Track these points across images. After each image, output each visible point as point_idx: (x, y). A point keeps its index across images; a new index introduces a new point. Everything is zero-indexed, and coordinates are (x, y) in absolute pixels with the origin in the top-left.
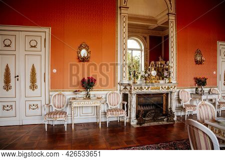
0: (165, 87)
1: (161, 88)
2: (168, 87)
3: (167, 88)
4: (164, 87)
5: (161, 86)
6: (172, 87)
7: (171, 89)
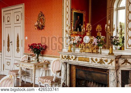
0: (96, 60)
1: (90, 60)
2: (101, 60)
3: (99, 61)
4: (94, 59)
5: (90, 58)
6: (106, 61)
7: (106, 63)
